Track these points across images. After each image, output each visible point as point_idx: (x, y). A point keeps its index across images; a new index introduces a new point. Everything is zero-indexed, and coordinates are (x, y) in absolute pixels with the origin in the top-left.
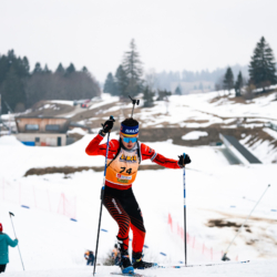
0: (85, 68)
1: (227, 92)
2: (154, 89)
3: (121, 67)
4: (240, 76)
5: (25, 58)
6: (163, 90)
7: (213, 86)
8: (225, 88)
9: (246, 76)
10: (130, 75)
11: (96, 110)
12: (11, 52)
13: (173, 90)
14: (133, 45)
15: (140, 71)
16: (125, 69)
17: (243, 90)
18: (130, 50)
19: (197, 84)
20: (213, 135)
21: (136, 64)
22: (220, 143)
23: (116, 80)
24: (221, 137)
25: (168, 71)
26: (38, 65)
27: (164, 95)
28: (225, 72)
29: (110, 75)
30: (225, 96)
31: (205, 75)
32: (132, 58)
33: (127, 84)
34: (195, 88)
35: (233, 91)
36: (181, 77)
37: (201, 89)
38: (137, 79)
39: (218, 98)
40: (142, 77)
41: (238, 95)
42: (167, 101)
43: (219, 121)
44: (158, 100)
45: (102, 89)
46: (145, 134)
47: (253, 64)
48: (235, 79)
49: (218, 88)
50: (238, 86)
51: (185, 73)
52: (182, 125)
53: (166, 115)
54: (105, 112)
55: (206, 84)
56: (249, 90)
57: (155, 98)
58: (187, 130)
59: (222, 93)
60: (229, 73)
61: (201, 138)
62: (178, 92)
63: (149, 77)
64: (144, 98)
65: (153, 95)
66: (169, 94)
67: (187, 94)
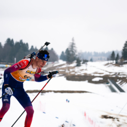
0: (52, 49)
1: (112, 62)
2: (81, 59)
3: (67, 49)
4: (118, 55)
5: (27, 44)
6: (85, 59)
7: (106, 59)
8: (111, 60)
9: (121, 55)
10: (71, 53)
11: (56, 67)
12: (21, 41)
13: (89, 59)
14: (73, 40)
15: (76, 51)
16: (69, 50)
17: (119, 61)
18: (72, 42)
19: (100, 57)
20: (105, 80)
21: (74, 48)
22: (108, 83)
23: (65, 54)
24: (109, 80)
25: (87, 52)
26: (32, 47)
27: (85, 61)
28: (111, 53)
29: (63, 52)
30: (111, 63)
31: (103, 54)
32: (73, 45)
33: (70, 56)
34: (99, 59)
35: (115, 61)
36: (93, 54)
37: (101, 60)
38: (74, 54)
39: (108, 64)
40: (77, 54)
41: (116, 63)
42: (86, 64)
43: (108, 74)
44: (83, 63)
45: (59, 58)
46: (76, 78)
47: (124, 50)
48: (116, 56)
49: (108, 60)
50: (117, 59)
51: (95, 53)
52: (92, 75)
53: (86, 70)
54: (60, 68)
55: (103, 58)
56: (121, 61)
57: (81, 63)
58: (94, 77)
59: (110, 62)
60: (113, 53)
61: (100, 80)
62: (91, 60)
63: (79, 54)
64: (77, 62)
65: (80, 61)
66: (87, 61)
67: (95, 61)
